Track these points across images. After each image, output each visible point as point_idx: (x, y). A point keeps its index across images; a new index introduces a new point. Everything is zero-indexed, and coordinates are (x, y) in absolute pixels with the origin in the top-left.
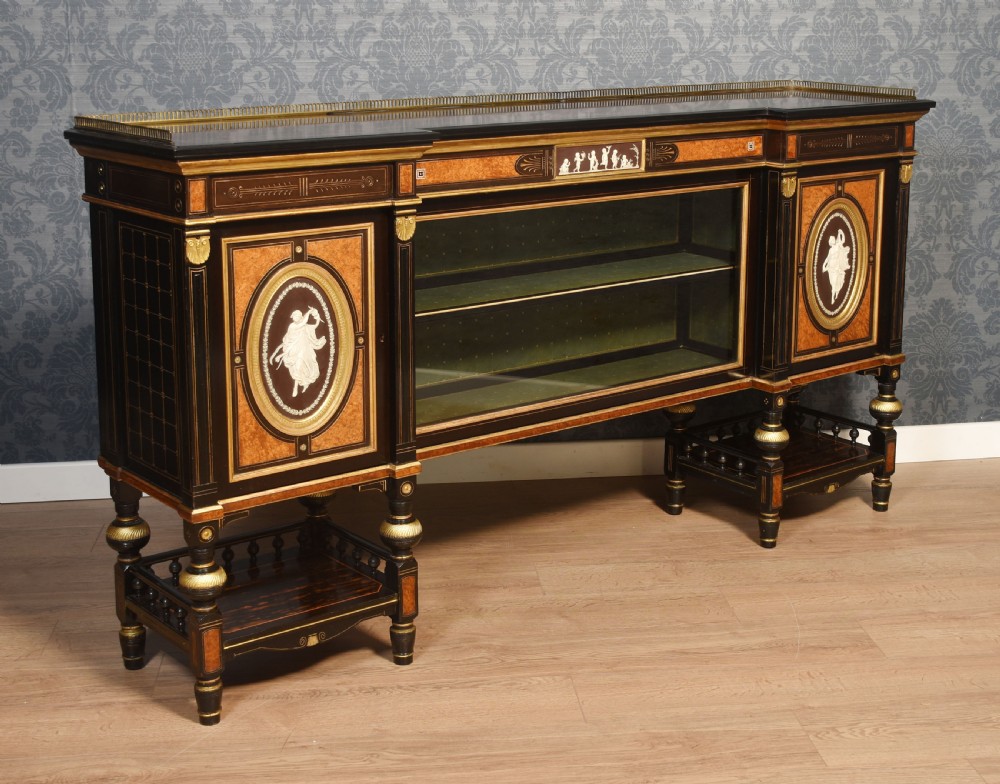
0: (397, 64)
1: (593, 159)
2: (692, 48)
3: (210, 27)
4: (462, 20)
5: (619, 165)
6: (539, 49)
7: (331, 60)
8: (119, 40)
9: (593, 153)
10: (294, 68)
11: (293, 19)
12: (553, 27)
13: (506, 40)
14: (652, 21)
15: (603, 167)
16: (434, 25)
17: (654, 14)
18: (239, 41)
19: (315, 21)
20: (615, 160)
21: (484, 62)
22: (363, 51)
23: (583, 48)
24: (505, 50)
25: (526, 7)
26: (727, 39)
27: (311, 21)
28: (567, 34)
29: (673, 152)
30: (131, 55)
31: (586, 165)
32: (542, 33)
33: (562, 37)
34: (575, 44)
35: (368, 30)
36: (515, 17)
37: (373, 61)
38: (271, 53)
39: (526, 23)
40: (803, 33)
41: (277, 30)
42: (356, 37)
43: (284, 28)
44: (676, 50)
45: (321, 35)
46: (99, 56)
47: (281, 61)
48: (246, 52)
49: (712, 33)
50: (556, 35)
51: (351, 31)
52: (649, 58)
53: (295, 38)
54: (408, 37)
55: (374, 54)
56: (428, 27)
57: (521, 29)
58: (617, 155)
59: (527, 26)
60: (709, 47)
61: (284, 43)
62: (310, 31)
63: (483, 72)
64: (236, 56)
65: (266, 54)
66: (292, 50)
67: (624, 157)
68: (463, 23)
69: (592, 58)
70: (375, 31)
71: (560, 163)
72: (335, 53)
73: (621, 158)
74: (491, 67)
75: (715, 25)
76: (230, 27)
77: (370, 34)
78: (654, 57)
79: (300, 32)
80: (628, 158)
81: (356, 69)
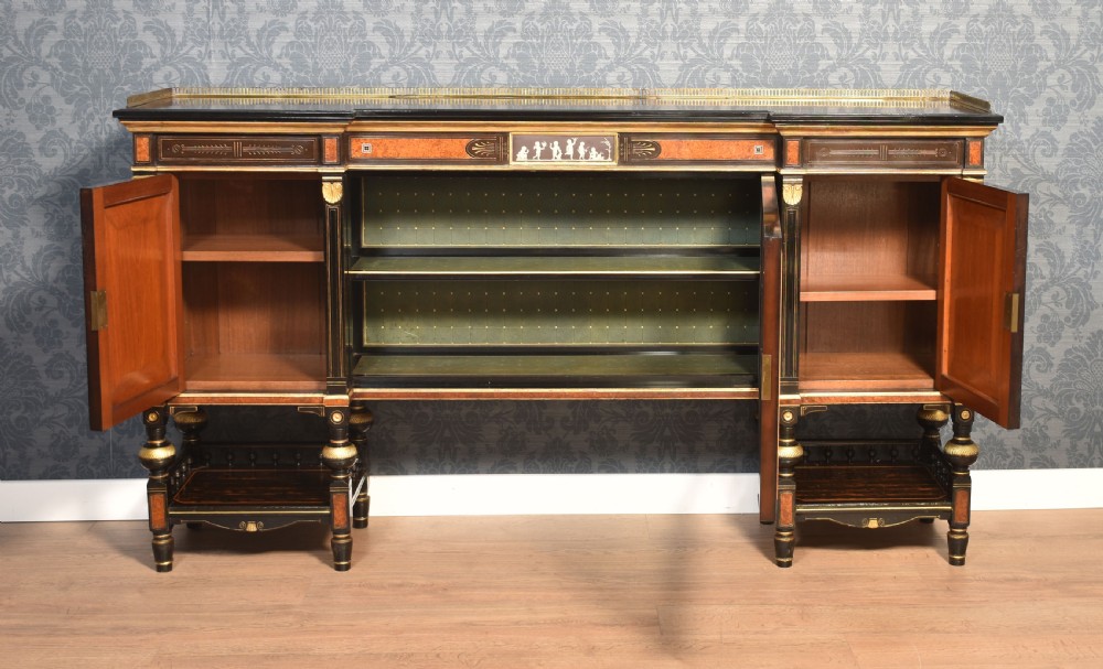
0: (537, 65)
1: (556, 148)
2: (839, 55)
3: (350, 24)
4: (603, 20)
5: (587, 156)
6: (682, 52)
7: (469, 61)
8: (259, 36)
9: (556, 143)
10: (432, 68)
11: (432, 17)
12: (697, 30)
13: (647, 43)
14: (799, 26)
15: (568, 157)
16: (575, 26)
17: (800, 18)
18: (378, 39)
19: (455, 19)
20: (582, 151)
21: (625, 66)
22: (503, 52)
23: (727, 53)
24: (647, 53)
25: (669, 9)
26: (876, 45)
27: (450, 19)
28: (711, 38)
29: (653, 149)
30: (270, 53)
31: (547, 154)
32: (685, 35)
33: (706, 41)
34: (719, 48)
35: (508, 29)
36: (658, 20)
37: (513, 63)
38: (410, 53)
39: (669, 25)
40: (956, 41)
41: (416, 29)
42: (496, 37)
43: (424, 26)
44: (823, 56)
45: (459, 35)
46: (239, 53)
47: (419, 60)
48: (385, 51)
49: (860, 39)
50: (700, 38)
51: (491, 30)
52: (795, 65)
53: (434, 36)
54: (549, 37)
55: (513, 56)
56: (569, 27)
57: (664, 32)
58: (585, 147)
59: (669, 29)
60: (857, 54)
61: (423, 42)
62: (449, 30)
63: (624, 76)
64: (375, 55)
65: (405, 54)
66: (431, 49)
67: (593, 149)
68: (605, 24)
69: (736, 63)
70: (515, 31)
71: (516, 150)
72: (474, 54)
73: (590, 150)
74: (632, 70)
75: (863, 30)
76: (370, 25)
77: (510, 34)
78: (800, 63)
79: (439, 31)
80: (598, 151)
81: (493, 69)
